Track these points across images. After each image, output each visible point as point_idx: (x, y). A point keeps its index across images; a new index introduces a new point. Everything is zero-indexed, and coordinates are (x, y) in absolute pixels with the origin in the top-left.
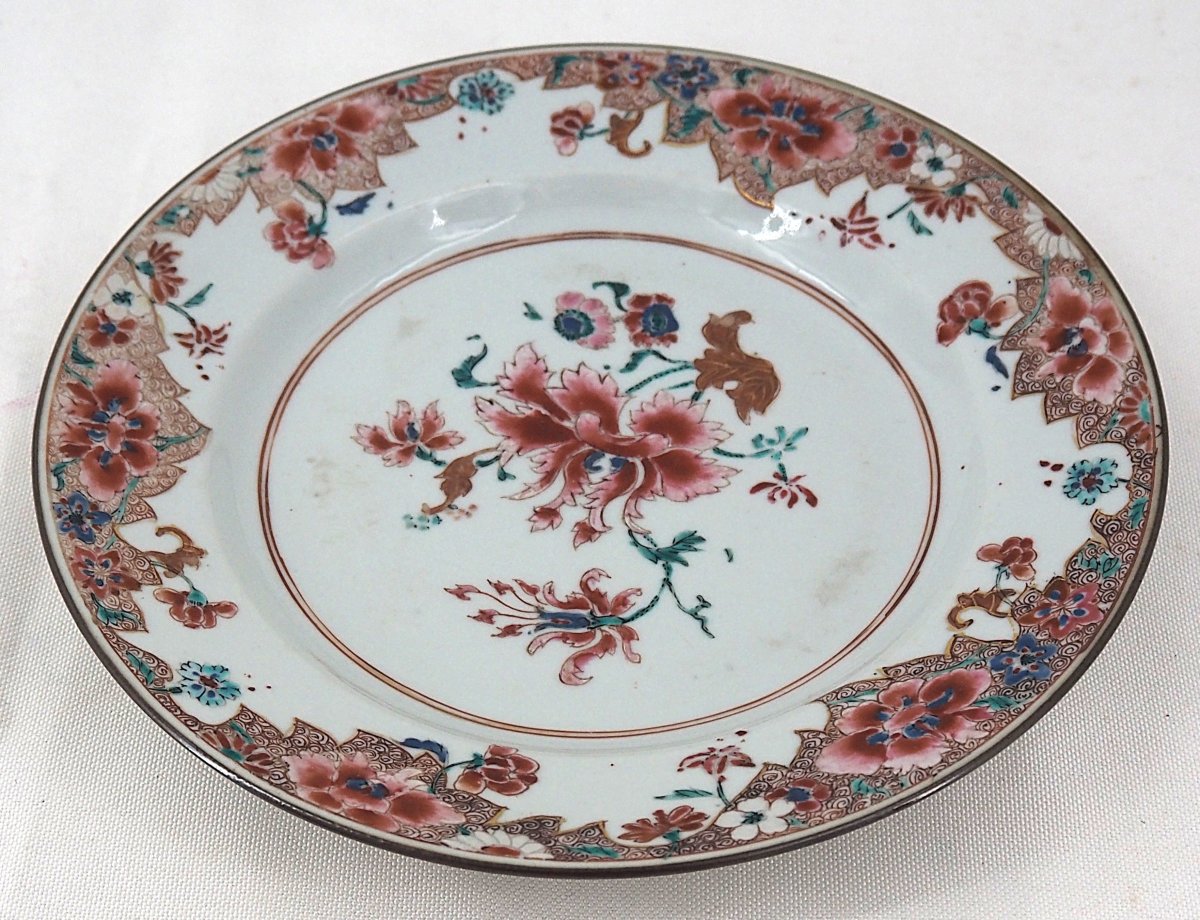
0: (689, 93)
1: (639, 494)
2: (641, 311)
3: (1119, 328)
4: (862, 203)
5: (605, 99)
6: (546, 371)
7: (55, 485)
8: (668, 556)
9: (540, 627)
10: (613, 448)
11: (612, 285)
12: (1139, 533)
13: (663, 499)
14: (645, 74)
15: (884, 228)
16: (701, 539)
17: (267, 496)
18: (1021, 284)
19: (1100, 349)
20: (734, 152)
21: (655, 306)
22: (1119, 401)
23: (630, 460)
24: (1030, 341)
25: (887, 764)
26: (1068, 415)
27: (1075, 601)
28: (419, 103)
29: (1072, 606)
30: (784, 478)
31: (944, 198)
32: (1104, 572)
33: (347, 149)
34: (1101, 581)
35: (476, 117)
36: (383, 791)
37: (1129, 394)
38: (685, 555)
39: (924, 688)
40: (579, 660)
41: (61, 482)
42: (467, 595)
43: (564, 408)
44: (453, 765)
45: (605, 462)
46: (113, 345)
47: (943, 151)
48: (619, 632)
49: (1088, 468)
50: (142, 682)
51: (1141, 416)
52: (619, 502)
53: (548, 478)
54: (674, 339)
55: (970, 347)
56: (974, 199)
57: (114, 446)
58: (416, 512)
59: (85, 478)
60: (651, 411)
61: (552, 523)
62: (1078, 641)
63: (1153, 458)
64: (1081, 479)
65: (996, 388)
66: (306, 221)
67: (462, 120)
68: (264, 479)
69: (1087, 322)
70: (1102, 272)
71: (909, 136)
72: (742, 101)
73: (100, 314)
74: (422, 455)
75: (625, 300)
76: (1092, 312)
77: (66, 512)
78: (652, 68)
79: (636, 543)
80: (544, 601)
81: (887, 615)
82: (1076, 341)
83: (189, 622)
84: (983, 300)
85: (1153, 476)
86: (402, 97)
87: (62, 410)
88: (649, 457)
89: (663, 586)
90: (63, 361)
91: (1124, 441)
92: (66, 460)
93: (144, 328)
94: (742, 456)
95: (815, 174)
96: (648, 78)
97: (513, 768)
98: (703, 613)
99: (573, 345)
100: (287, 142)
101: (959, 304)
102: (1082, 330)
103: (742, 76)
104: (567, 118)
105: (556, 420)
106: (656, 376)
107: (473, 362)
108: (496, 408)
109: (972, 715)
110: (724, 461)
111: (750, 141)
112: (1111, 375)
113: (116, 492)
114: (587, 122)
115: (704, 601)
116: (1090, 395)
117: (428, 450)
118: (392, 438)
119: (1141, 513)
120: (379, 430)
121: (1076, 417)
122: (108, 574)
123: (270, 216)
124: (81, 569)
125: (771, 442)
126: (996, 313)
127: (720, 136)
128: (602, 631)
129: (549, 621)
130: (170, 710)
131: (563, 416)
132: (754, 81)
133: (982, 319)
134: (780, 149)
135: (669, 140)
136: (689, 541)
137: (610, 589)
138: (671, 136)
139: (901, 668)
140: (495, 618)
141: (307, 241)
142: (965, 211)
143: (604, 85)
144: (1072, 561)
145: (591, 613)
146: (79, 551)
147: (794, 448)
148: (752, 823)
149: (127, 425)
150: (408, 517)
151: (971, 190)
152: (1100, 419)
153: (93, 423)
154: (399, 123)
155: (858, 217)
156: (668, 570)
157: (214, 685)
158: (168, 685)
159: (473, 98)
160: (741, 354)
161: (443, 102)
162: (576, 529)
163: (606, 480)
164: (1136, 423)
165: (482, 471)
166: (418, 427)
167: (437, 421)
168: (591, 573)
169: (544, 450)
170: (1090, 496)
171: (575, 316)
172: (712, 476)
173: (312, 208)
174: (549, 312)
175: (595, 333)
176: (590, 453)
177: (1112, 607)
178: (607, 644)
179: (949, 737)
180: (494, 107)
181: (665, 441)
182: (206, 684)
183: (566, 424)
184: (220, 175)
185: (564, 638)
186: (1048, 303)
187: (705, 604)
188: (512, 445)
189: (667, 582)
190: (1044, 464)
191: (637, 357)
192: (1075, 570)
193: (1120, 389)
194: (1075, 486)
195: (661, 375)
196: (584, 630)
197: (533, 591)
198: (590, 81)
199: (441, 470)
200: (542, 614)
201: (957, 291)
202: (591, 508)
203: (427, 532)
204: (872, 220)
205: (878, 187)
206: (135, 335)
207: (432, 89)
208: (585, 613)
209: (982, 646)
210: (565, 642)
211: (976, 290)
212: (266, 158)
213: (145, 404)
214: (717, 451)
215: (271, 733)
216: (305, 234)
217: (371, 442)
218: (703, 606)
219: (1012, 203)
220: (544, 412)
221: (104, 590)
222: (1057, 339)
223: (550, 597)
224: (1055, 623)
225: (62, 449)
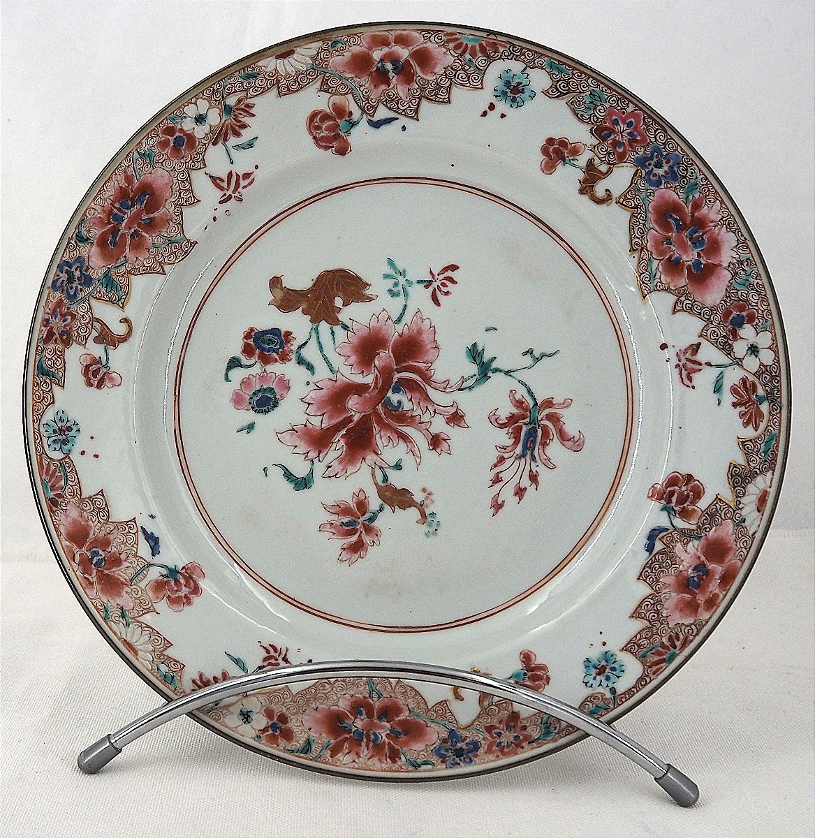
0: (87, 281)
1: (428, 379)
2: (258, 351)
3: (391, 36)
4: (214, 179)
5: (80, 344)
6: (305, 426)
7: (429, 767)
8: (485, 370)
9: (533, 458)
10: (383, 390)
11: (229, 368)
12: (575, 72)
13: (434, 363)
14: (64, 310)
15: (240, 169)
16: (475, 345)
17: (398, 627)
18: (325, 88)
19: (404, 53)
20: (144, 259)
21: (254, 341)
22: (453, 54)
23: (395, 380)
24: (374, 95)
25: (725, 264)
26: (449, 89)
27: (618, 124)
28: (66, 484)
29: (622, 127)
30: (430, 282)
31: (231, 121)
32: (601, 101)
33: (105, 543)
34: (607, 105)
35: (81, 442)
36: (700, 568)
37: (451, 45)
38: (486, 358)
39: (658, 230)
40: (563, 437)
41: (426, 763)
42: (499, 502)
43: (341, 418)
44: (672, 524)
45: (394, 398)
46: (289, 725)
47: (191, 111)
48: (544, 410)
49: (502, 87)
50: (609, 712)
51: (473, 43)
52: (432, 393)
53: (404, 438)
54: (288, 334)
55: (361, 136)
56: (239, 101)
57: (383, 727)
58: (424, 528)
59: (418, 746)
60: (353, 359)
61: (445, 440)
62: (655, 131)
63: (514, 46)
64: (509, 94)
65: (404, 128)
66: (165, 579)
67: (83, 453)
68: (385, 629)
69: (377, 55)
70: (339, 33)
71: (170, 131)
72: (102, 243)
73: (264, 733)
74: (372, 519)
75: (245, 361)
76: (370, 49)
77: (454, 759)
78: (59, 304)
79: (471, 388)
80: (512, 453)
81: (562, 240)
82: (389, 66)
83: (544, 681)
84: (326, 117)
85: (529, 50)
86: (60, 496)
87: (357, 761)
88: (396, 367)
89: (510, 376)
90: (311, 760)
91: (490, 60)
92: (403, 759)
93: (271, 702)
94: (406, 306)
95: (179, 206)
96: (68, 308)
97: (677, 488)
98: (537, 354)
99: (283, 404)
100: (97, 586)
101: (322, 134)
102: (382, 60)
103: (81, 239)
104: (90, 375)
105: (351, 425)
106: (322, 351)
107: (288, 475)
108: (335, 464)
109: (697, 206)
110: (407, 318)
111: (138, 244)
112: (430, 52)
113: (427, 726)
114: (97, 361)
115: (528, 352)
116: (439, 70)
117: (367, 515)
118: (354, 538)
119: (559, 66)
120: (345, 546)
121: (453, 84)
122: (507, 733)
123: (162, 605)
124: (506, 750)
125: (396, 285)
126: (340, 111)
127: (129, 266)
128: (542, 420)
129: (529, 452)
130: (633, 695)
131: (349, 419)
132: (89, 231)
133: (341, 123)
134: (151, 225)
135: (123, 304)
136: (474, 353)
137: (506, 410)
138: (121, 302)
139: (634, 241)
140: (522, 486)
141: (182, 581)
142: (248, 110)
143: (67, 343)
144: (581, 119)
145: (525, 424)
146: (489, 751)
147: (404, 271)
148: (758, 352)
149: (362, 718)
150: (427, 534)
151: (232, 101)
152: (463, 69)
153: (365, 740)
154: (82, 500)
155: (225, 185)
156: (497, 370)
157: (604, 668)
158: (608, 695)
159: (65, 442)
160: (310, 290)
161: (66, 466)
162: (452, 425)
163: (411, 399)
164: (478, 48)
165: (390, 480)
166: (346, 520)
167: (341, 506)
168: (492, 420)
169: (378, 436)
170: (527, 93)
171: (256, 399)
172: (420, 328)
173: (154, 574)
174: (249, 416)
175: (274, 387)
176: (385, 406)
177: (633, 103)
178: (554, 418)
179: (713, 224)
180: (75, 428)
181: (382, 354)
182: (604, 672)
183: (356, 418)
184: (128, 639)
185: (544, 444)
186: (348, 75)
187: (530, 352)
188: (371, 458)
189: (507, 373)
190: (485, 114)
191: (301, 361)
192: (590, 118)
193: (444, 50)
194: (514, 100)
195: (321, 348)
196: (540, 432)
197: (501, 460)
198: (63, 352)
199: (387, 508)
200: (523, 455)
201: (311, 133)
202: (435, 412)
203: (441, 523)
204: (230, 175)
205: (205, 164)
206: (278, 709)
207: (54, 471)
208: (525, 429)
209: (633, 188)
210: (548, 445)
211: (315, 120)
212: (113, 603)
213: (341, 703)
214: (399, 320)
215: (647, 632)
216: (176, 581)
217: (356, 552)
218: (532, 353)
219: (254, 76)
220: (343, 432)
221: (524, 735)
222: (381, 77)
223: (509, 449)
224: (632, 141)
225: (394, 761)
